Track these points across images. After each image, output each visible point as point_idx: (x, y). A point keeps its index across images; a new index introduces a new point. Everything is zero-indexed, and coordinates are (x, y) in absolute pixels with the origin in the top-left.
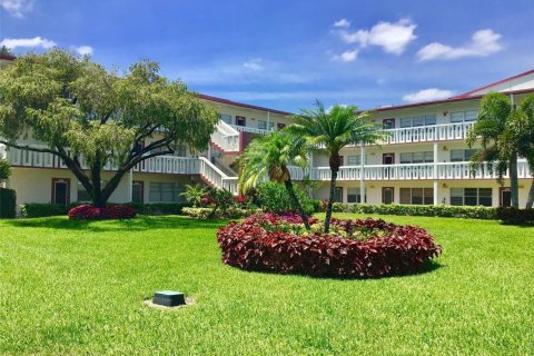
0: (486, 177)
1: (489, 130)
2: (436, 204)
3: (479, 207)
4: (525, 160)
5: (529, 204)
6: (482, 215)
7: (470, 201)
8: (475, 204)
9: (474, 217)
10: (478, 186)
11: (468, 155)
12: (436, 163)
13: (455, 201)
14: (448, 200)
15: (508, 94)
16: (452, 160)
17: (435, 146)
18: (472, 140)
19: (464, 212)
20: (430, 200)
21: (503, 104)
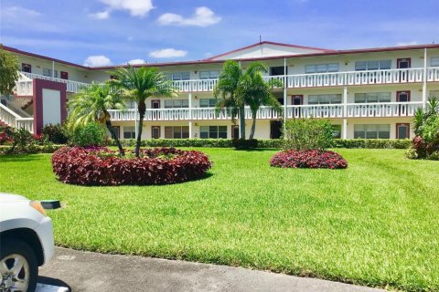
0: (224, 119)
1: (228, 86)
2: (191, 138)
3: (219, 139)
4: (249, 107)
5: (252, 136)
6: (221, 145)
7: (214, 135)
8: (216, 137)
9: (217, 146)
10: (218, 124)
11: (212, 103)
12: (190, 108)
13: (203, 135)
14: (199, 135)
15: (238, 61)
16: (201, 106)
17: (190, 96)
18: (216, 93)
19: (210, 143)
20: (186, 135)
21: (236, 69)
